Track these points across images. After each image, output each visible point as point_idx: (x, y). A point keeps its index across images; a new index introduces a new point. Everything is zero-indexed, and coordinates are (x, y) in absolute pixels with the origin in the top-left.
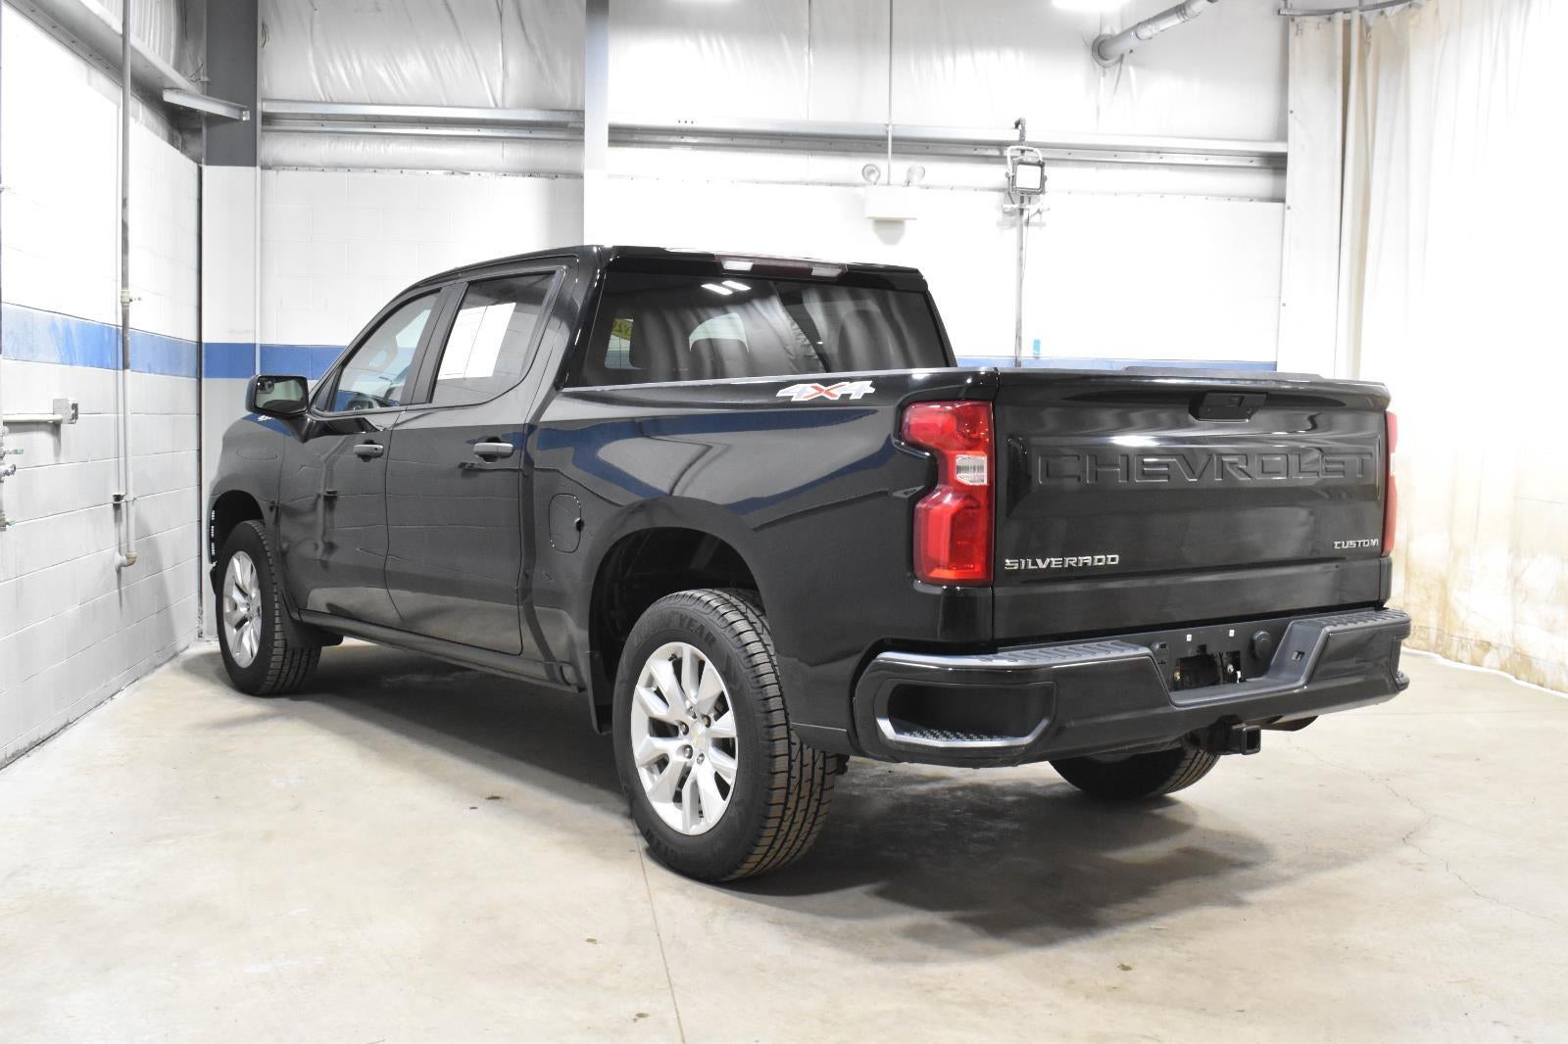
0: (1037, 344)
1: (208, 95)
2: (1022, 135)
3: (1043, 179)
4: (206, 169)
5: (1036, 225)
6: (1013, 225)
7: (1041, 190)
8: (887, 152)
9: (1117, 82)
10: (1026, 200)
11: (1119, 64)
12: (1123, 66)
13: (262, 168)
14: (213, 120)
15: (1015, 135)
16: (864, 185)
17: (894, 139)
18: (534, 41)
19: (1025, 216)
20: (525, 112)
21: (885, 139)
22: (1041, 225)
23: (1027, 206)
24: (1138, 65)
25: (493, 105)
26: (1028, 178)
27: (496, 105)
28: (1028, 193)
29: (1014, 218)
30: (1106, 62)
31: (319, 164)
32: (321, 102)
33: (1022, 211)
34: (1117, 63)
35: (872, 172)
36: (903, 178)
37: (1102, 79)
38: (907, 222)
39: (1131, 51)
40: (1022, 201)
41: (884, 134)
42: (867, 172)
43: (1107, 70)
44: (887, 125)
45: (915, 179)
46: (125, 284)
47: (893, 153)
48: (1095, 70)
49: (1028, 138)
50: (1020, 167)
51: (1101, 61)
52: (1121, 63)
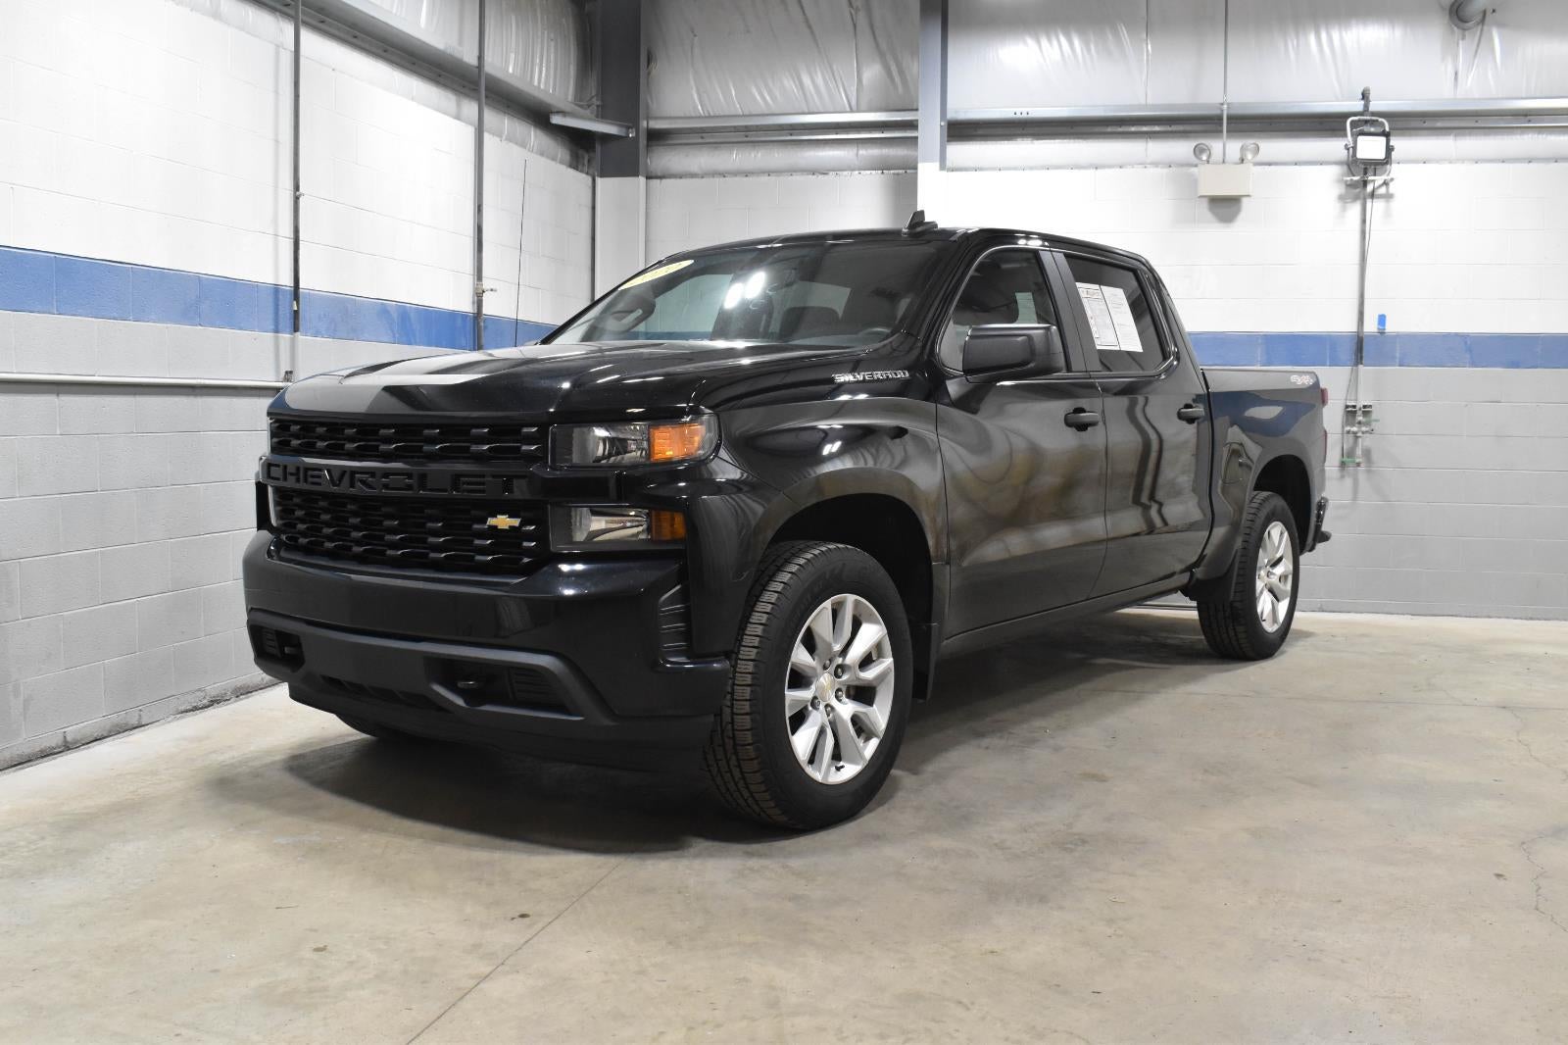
0: (1382, 319)
1: (602, 118)
2: (1366, 106)
3: (1389, 149)
4: (599, 180)
5: (1381, 196)
6: (1355, 198)
7: (1387, 160)
8: (1221, 131)
9: (1478, 46)
10: (1370, 172)
11: (1480, 27)
12: (1485, 28)
13: (648, 178)
14: (606, 138)
15: (1359, 106)
16: (1196, 166)
17: (1231, 118)
18: (884, 46)
19: (1370, 188)
20: (878, 114)
21: (1219, 118)
22: (1388, 197)
23: (1370, 178)
24: (1501, 25)
25: (848, 109)
26: (1371, 148)
27: (851, 109)
28: (1371, 164)
29: (1358, 190)
30: (1467, 24)
31: (699, 172)
32: (700, 117)
33: (1365, 183)
34: (1478, 24)
35: (1202, 151)
36: (1237, 156)
37: (1461, 42)
38: (1245, 201)
39: (1494, 11)
40: (1365, 173)
41: (1218, 112)
42: (1198, 151)
43: (1467, 33)
44: (1222, 104)
45: (1249, 156)
46: (479, 277)
47: (1228, 131)
48: (1453, 32)
49: (1372, 108)
50: (1360, 138)
51: (1461, 24)
52: (1483, 25)
